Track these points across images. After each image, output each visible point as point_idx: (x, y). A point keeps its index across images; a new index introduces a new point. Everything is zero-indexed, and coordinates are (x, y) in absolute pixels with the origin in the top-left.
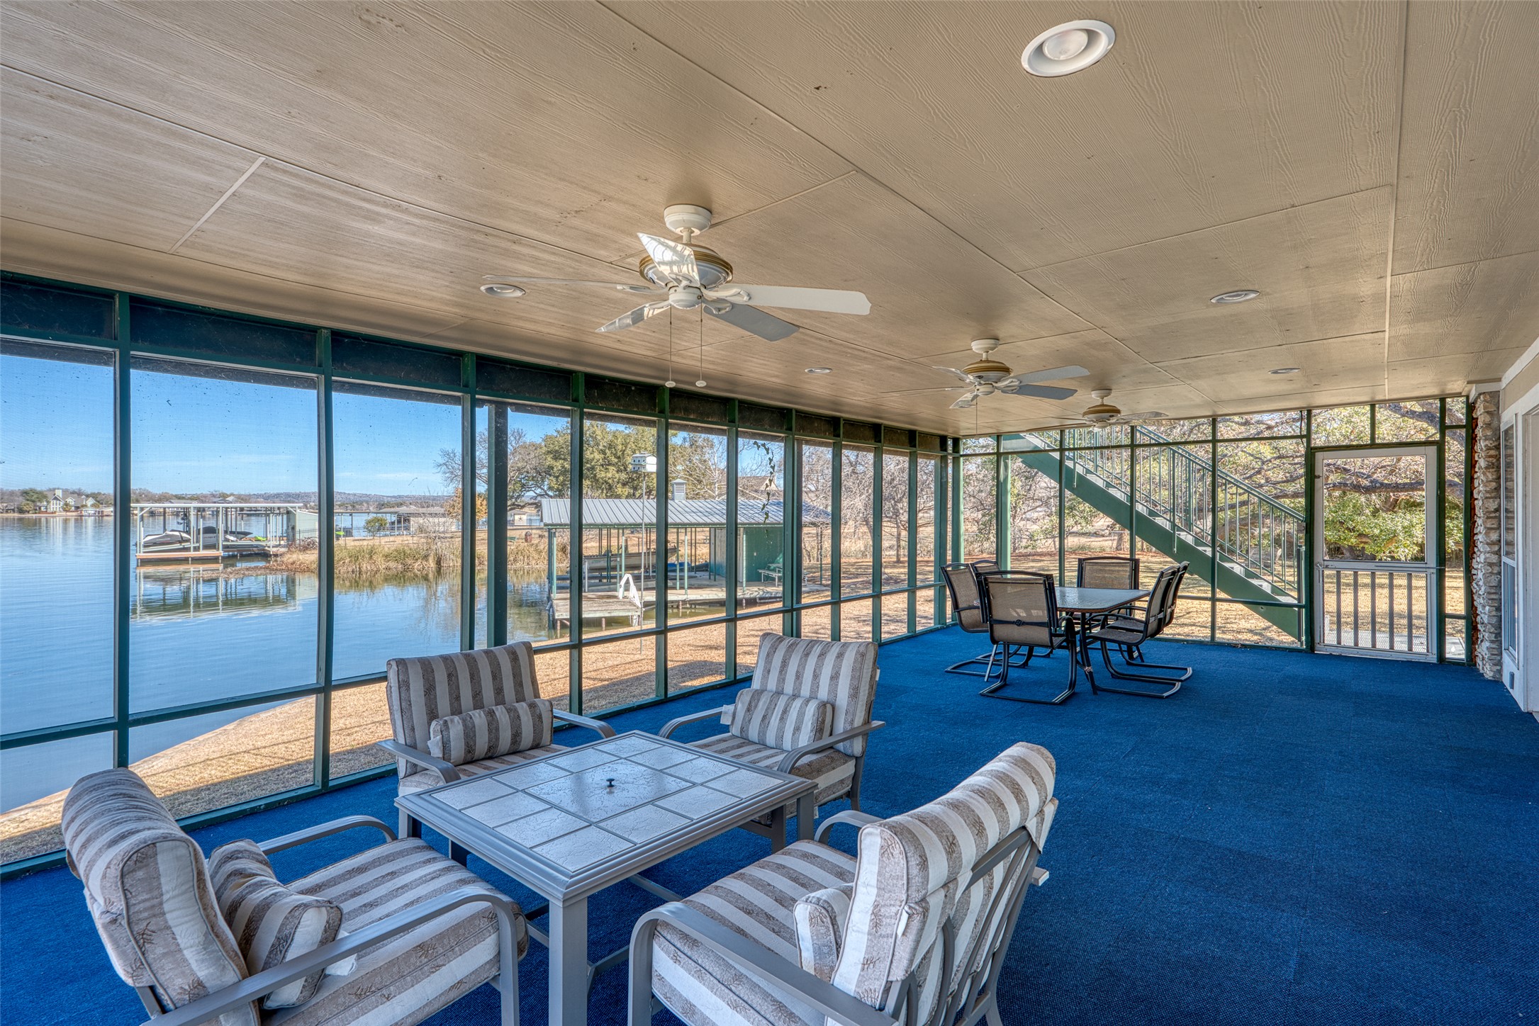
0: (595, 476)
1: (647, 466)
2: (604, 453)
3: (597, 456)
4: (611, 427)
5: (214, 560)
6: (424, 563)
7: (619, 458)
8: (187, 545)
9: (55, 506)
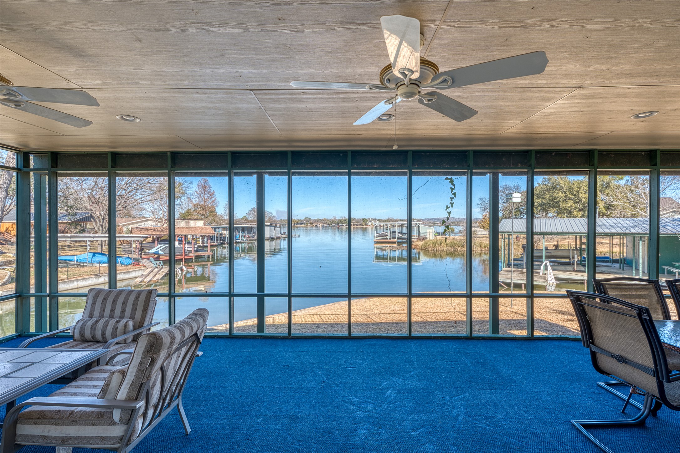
0: (559, 206)
1: (513, 199)
2: (565, 193)
3: (561, 195)
4: (571, 178)
5: (394, 243)
6: (462, 248)
7: (575, 195)
8: (387, 237)
9: (370, 224)
